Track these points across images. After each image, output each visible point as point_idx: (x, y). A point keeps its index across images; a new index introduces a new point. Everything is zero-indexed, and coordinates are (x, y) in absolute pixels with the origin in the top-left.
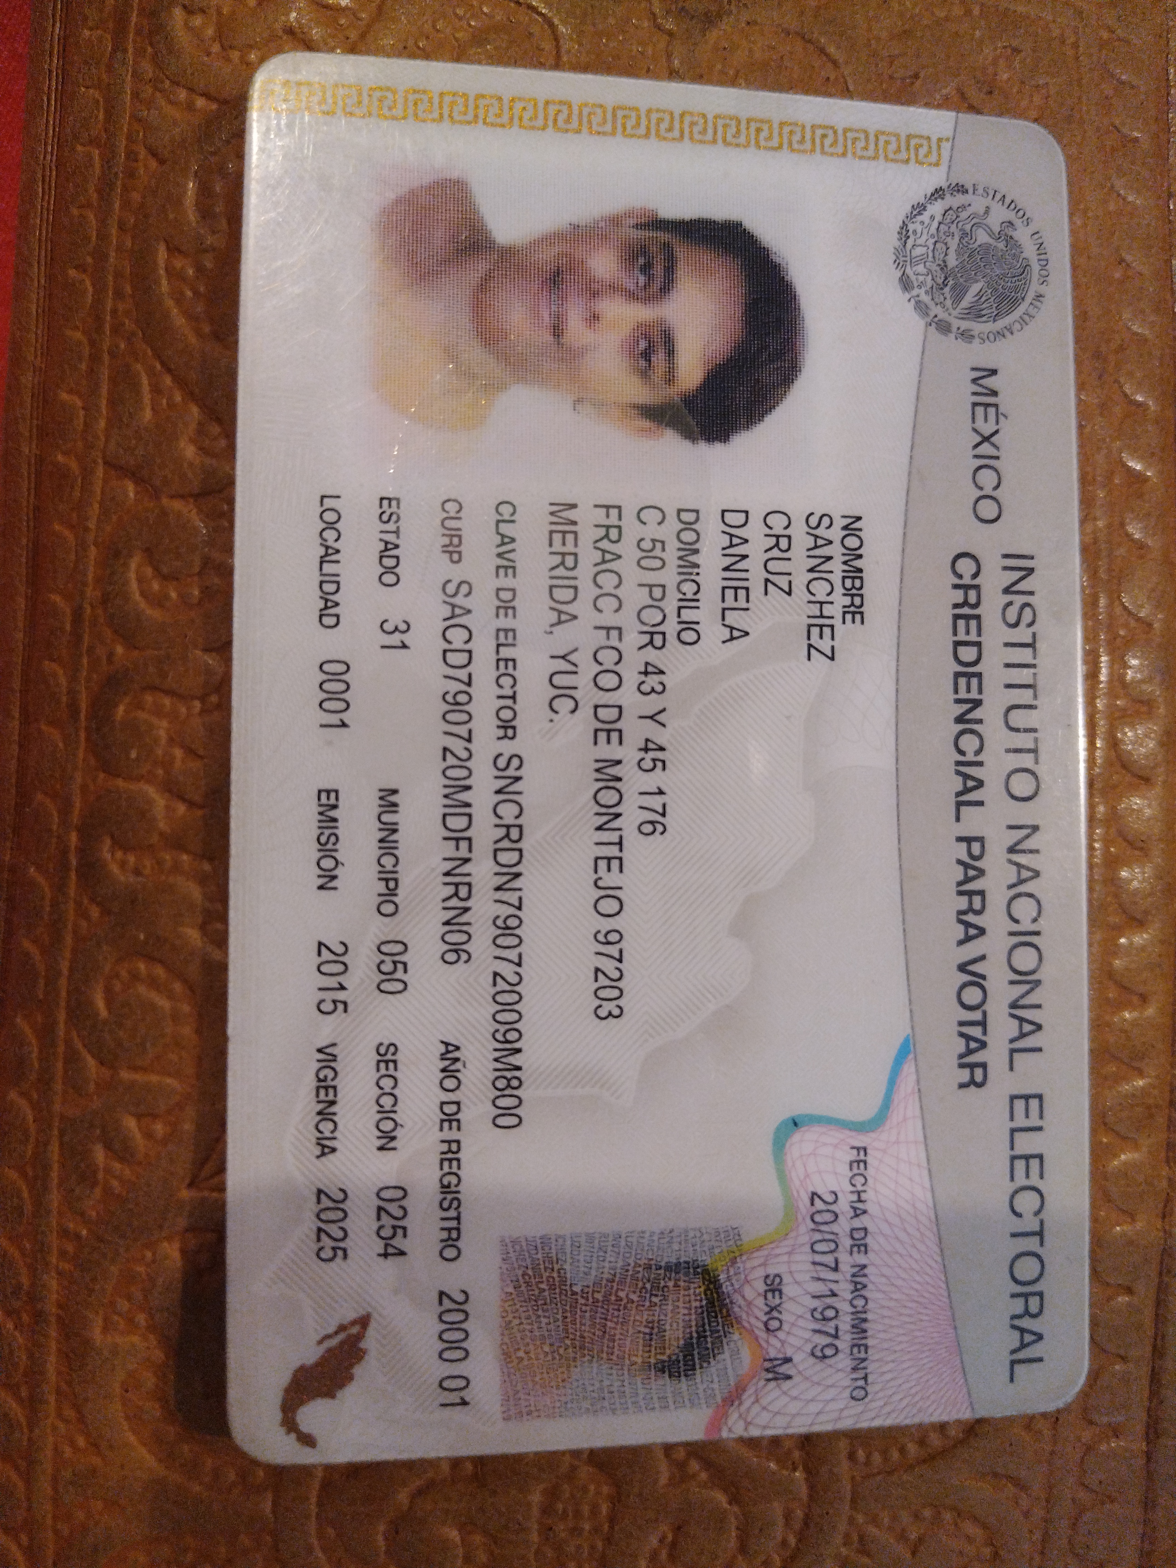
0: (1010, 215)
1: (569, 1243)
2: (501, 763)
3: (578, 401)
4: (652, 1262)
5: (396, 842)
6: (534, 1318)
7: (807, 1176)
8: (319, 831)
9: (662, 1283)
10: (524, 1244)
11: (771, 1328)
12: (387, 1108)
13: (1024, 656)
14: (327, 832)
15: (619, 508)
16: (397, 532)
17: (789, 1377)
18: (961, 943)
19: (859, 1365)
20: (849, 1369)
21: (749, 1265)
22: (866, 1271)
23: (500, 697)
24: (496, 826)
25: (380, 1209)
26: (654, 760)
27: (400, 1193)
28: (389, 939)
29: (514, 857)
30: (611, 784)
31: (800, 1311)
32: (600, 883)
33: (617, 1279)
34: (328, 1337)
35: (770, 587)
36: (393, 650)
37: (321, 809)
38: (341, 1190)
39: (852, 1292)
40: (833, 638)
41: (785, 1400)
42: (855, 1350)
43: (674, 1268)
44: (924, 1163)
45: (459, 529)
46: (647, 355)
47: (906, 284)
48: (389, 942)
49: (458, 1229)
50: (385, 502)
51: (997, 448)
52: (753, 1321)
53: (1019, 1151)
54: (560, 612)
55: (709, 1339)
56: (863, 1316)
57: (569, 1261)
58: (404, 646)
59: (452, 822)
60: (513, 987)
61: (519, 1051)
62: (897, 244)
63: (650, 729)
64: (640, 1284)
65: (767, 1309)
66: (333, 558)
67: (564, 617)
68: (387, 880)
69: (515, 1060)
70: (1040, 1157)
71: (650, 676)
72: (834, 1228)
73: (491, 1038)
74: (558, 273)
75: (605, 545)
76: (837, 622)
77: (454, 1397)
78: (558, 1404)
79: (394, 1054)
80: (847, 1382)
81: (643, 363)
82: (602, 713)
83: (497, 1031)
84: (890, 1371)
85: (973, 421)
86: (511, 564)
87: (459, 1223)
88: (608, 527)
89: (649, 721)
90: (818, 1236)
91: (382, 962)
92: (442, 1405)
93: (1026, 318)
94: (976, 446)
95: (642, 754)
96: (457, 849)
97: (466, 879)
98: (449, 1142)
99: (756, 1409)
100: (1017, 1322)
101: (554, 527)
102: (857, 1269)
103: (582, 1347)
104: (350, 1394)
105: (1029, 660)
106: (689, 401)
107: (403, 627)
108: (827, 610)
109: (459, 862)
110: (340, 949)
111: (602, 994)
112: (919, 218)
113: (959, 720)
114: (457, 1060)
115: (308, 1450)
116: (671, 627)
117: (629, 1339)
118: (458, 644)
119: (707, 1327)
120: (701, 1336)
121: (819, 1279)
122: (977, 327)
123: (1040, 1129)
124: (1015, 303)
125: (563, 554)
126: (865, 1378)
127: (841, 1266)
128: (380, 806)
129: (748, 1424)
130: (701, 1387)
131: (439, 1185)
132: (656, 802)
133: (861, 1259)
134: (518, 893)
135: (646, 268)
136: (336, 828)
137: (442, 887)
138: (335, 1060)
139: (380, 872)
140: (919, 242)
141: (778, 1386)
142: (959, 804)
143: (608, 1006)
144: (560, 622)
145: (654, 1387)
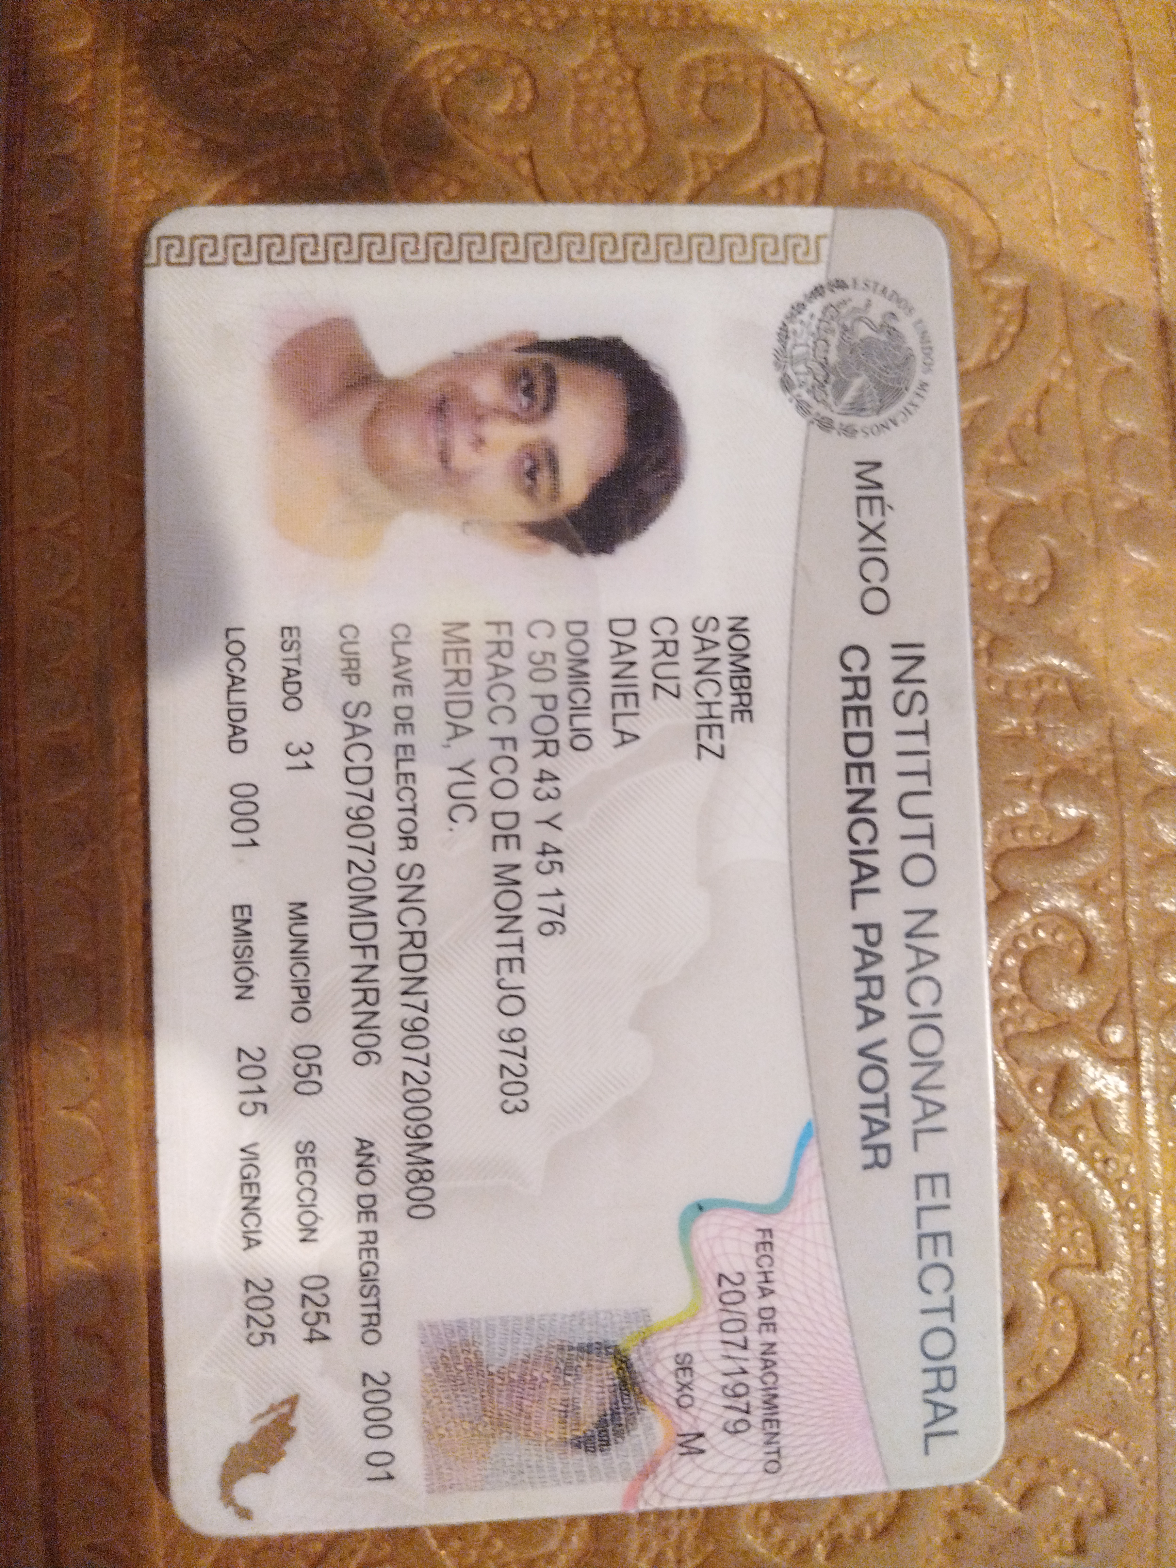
0: (891, 306)
1: (483, 1325)
2: (404, 873)
3: (467, 523)
4: (565, 1344)
5: (306, 952)
6: (453, 1398)
7: (714, 1258)
8: (235, 944)
9: (575, 1363)
10: (441, 1328)
11: (683, 1404)
12: (308, 1202)
13: (918, 742)
14: (242, 945)
15: (509, 624)
16: (298, 659)
17: (702, 1452)
18: (860, 1028)
19: (771, 1438)
20: (761, 1443)
21: (660, 1344)
22: (775, 1349)
23: (401, 810)
24: (401, 933)
25: (304, 1297)
26: (551, 863)
27: (322, 1282)
28: (304, 1043)
29: (417, 962)
30: (511, 888)
31: (710, 1387)
32: (503, 984)
33: (531, 1360)
34: (261, 1416)
35: (660, 692)
36: (297, 771)
37: (237, 924)
38: (268, 1280)
39: (762, 1369)
40: (722, 737)
41: (699, 1473)
42: (767, 1424)
43: (586, 1349)
44: (830, 1243)
45: (356, 653)
46: (531, 474)
47: (786, 385)
48: (302, 1047)
49: (378, 1315)
50: (286, 632)
51: (883, 539)
52: (666, 1399)
53: (927, 1228)
54: (456, 726)
55: (623, 1416)
56: (773, 1392)
57: (485, 1343)
58: (309, 767)
59: (359, 931)
60: (422, 1086)
61: (429, 1145)
62: (777, 345)
63: (546, 834)
64: (554, 1364)
65: (679, 1386)
66: (240, 687)
67: (460, 731)
68: (299, 988)
69: (426, 1154)
70: (948, 1235)
71: (546, 782)
72: (742, 1307)
73: (403, 1134)
74: (444, 401)
75: (498, 660)
76: (726, 722)
77: (379, 1472)
78: (479, 1478)
79: (312, 1151)
80: (761, 1455)
81: (528, 482)
82: (500, 820)
83: (408, 1127)
84: (802, 1445)
85: (859, 515)
86: (408, 683)
87: (379, 1309)
88: (499, 643)
89: (546, 825)
90: (726, 1316)
91: (298, 1065)
92: (369, 1479)
93: (911, 408)
94: (862, 539)
95: (540, 858)
96: (365, 956)
97: (374, 985)
98: (367, 1233)
99: (671, 1481)
100: (930, 1397)
101: (448, 646)
102: (767, 1347)
103: (500, 1424)
104: (282, 1470)
105: (923, 747)
106: (575, 516)
107: (306, 748)
108: (716, 710)
109: (367, 969)
110: (257, 1054)
111: (509, 1089)
112: (800, 317)
113: (853, 809)
114: (371, 1155)
115: (246, 1522)
116: (564, 735)
117: (545, 1417)
118: (359, 761)
119: (620, 1405)
120: (615, 1413)
121: (729, 1357)
122: (859, 422)
123: (947, 1207)
124: (898, 393)
125: (457, 672)
126: (778, 1452)
127: (751, 1345)
128: (291, 919)
129: (664, 1496)
130: (617, 1462)
131: (358, 1274)
132: (554, 903)
133: (770, 1337)
134: (424, 997)
135: (529, 391)
136: (250, 941)
137: (351, 993)
138: (256, 1159)
139: (293, 981)
140: (800, 341)
141: (693, 1460)
142: (854, 892)
143: (515, 1101)
144: (456, 735)
145: (571, 1462)
